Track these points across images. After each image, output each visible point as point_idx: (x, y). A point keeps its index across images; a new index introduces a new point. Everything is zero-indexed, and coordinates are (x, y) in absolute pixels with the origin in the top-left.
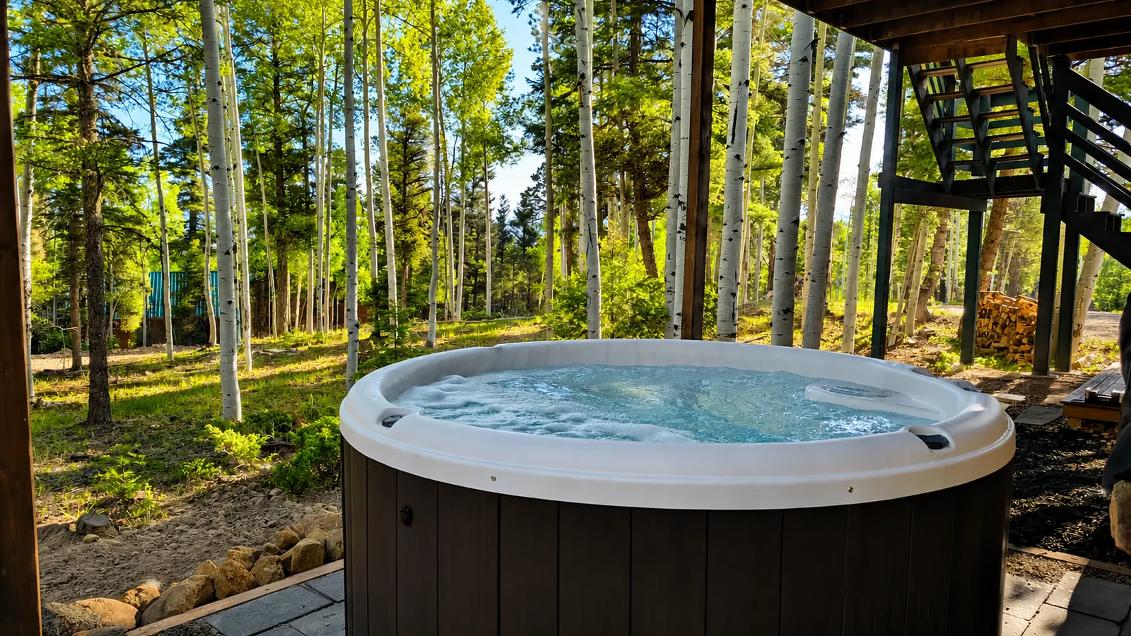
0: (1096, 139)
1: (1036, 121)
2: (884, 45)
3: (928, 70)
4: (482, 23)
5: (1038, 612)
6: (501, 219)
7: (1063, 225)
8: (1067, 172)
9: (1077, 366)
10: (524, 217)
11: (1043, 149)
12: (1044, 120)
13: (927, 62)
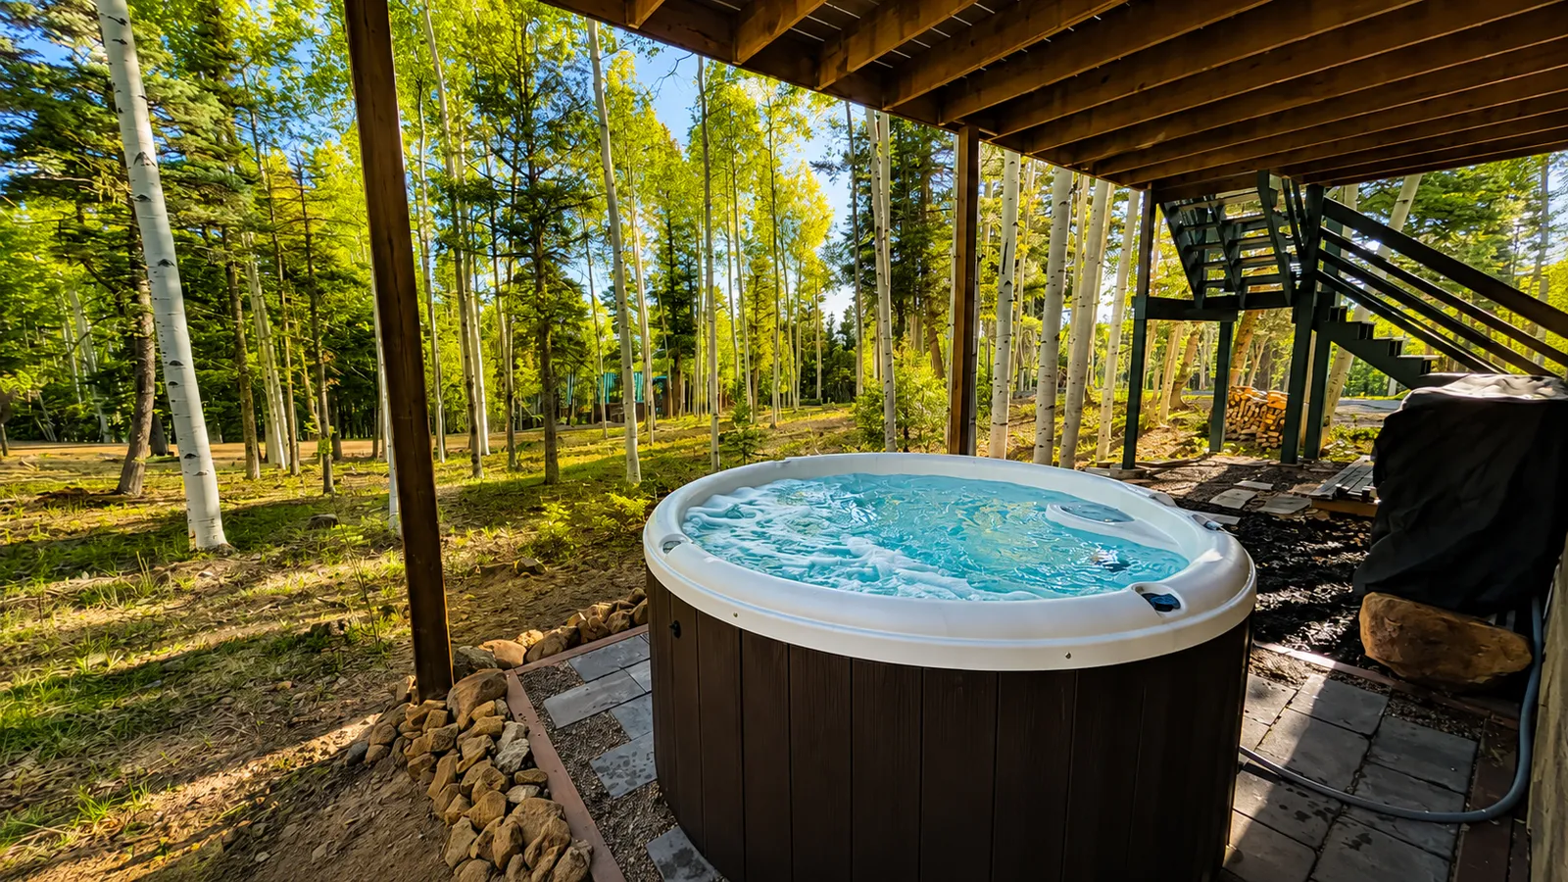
0: (1351, 257)
1: (1287, 242)
2: (1138, 187)
3: (1181, 205)
4: (811, 191)
5: (1279, 717)
6: (830, 330)
7: (1314, 333)
8: (1319, 286)
9: (1325, 453)
10: (846, 329)
11: (1295, 267)
12: (1296, 240)
13: (1180, 199)
